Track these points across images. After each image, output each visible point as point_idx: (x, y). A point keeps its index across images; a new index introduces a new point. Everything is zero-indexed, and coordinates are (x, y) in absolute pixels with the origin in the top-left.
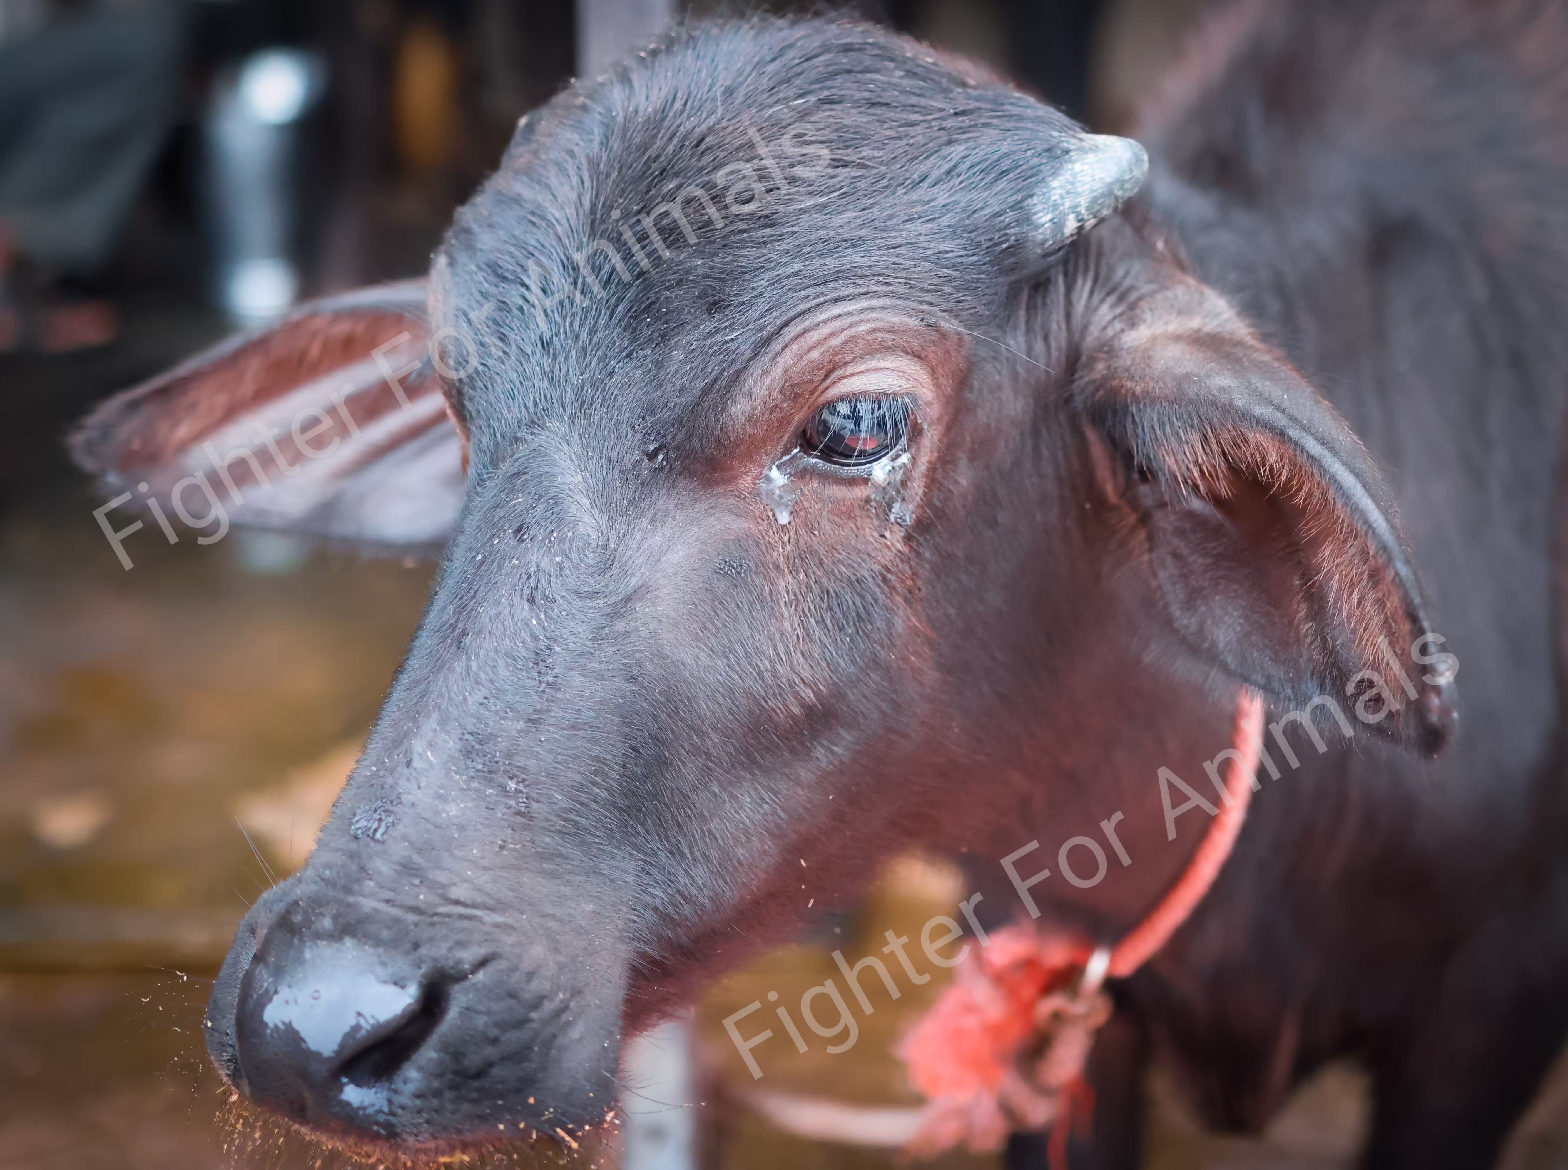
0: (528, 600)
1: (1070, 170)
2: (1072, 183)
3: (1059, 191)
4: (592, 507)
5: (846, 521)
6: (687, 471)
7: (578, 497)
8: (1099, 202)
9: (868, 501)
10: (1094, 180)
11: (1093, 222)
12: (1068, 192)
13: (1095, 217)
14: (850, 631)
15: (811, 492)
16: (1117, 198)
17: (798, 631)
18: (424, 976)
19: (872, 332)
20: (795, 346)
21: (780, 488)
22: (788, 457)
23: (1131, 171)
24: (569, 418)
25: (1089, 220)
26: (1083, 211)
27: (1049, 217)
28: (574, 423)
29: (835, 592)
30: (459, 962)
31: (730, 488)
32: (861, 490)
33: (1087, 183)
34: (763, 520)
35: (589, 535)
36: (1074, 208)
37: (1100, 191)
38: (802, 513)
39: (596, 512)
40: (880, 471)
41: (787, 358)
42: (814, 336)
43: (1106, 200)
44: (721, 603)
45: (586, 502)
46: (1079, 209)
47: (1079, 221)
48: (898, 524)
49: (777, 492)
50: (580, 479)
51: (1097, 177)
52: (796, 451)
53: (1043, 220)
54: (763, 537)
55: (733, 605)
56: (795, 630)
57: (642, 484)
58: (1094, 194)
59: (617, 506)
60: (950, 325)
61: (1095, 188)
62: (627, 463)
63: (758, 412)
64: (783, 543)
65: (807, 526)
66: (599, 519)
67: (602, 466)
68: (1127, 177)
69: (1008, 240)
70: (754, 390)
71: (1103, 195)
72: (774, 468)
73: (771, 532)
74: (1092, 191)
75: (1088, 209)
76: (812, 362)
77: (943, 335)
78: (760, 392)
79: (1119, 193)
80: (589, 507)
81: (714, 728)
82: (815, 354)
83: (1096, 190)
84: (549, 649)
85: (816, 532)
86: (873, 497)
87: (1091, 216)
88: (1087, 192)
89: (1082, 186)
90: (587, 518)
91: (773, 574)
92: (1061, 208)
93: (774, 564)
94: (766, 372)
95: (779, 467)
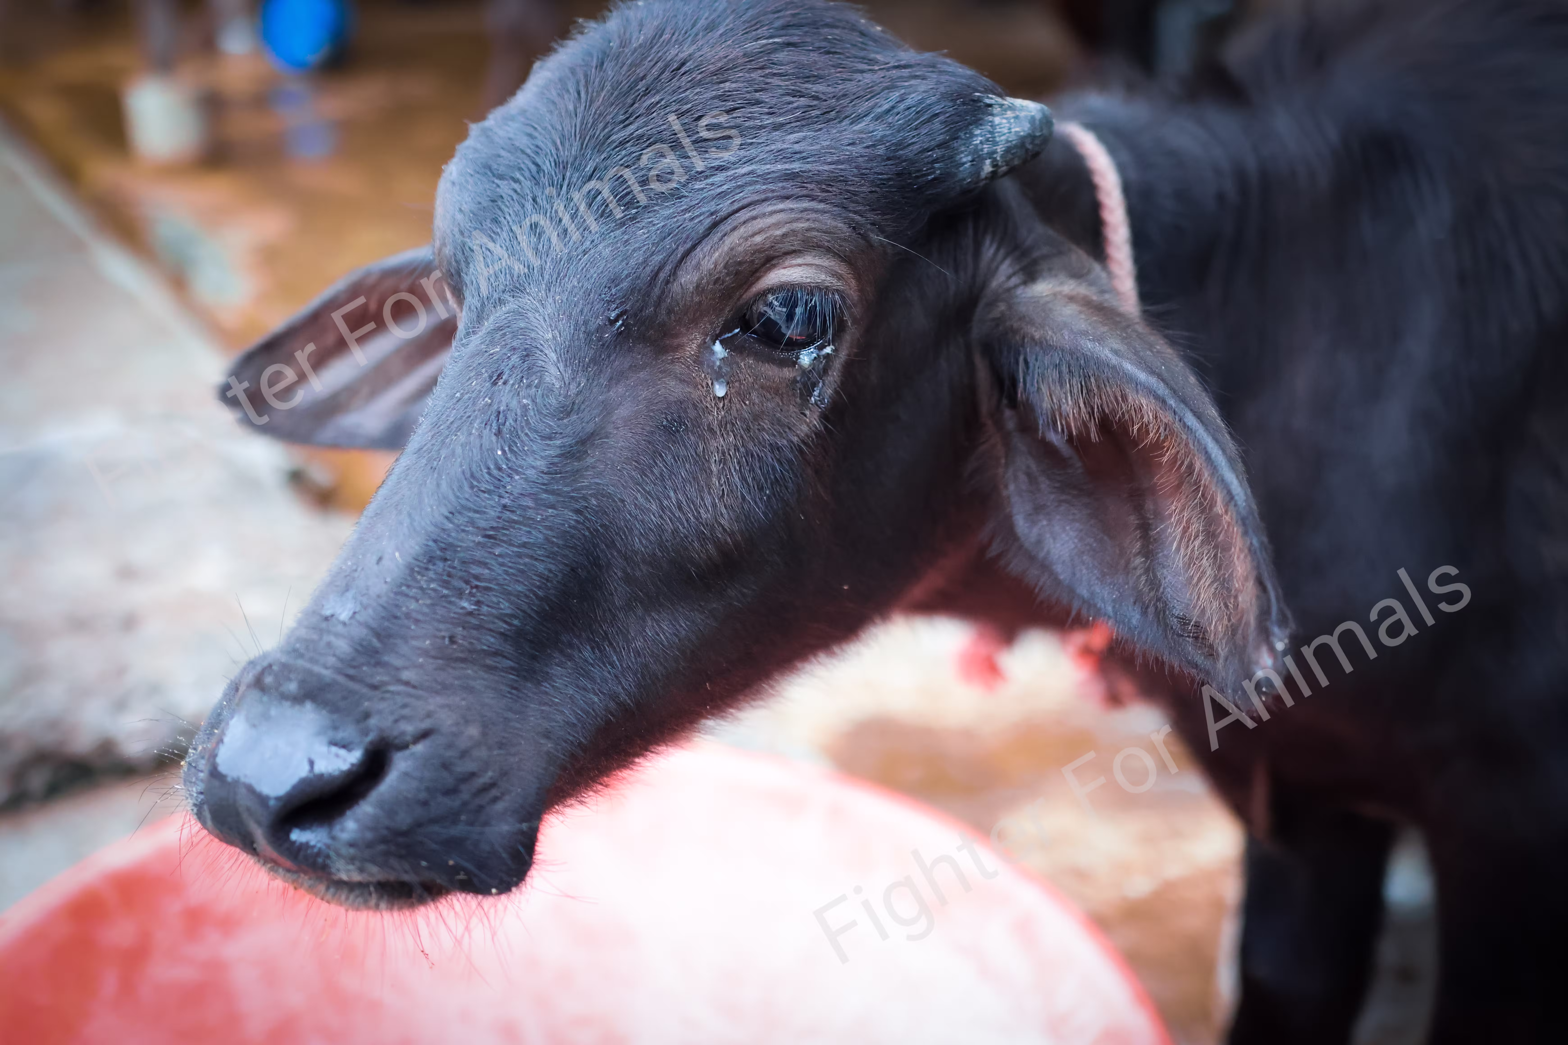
0: (495, 434)
1: (991, 122)
2: (990, 132)
3: (980, 138)
4: (558, 361)
5: (773, 395)
6: (643, 338)
7: (547, 352)
8: (1012, 152)
9: (794, 381)
10: (1010, 132)
11: (1004, 169)
12: (987, 140)
13: (1007, 165)
14: (768, 492)
15: (747, 366)
16: (1027, 150)
17: (724, 487)
18: (371, 743)
19: (809, 230)
20: (742, 230)
21: (720, 360)
22: (730, 335)
23: (1041, 130)
24: (546, 285)
25: (1003, 166)
26: (998, 158)
27: (970, 158)
28: (550, 291)
29: (758, 455)
30: (403, 733)
31: (678, 355)
32: (789, 371)
33: (1004, 134)
34: (703, 387)
35: (553, 384)
36: (991, 154)
37: (1014, 143)
38: (737, 384)
39: (561, 366)
40: (806, 358)
41: (733, 239)
42: (759, 224)
43: (1019, 151)
44: (661, 456)
45: (553, 356)
46: (995, 156)
47: (994, 166)
48: (817, 405)
49: (718, 363)
50: (550, 336)
51: (1013, 130)
52: (737, 331)
53: (964, 160)
54: (701, 402)
55: (670, 457)
56: (722, 486)
57: (603, 345)
58: (1009, 144)
59: (579, 362)
60: (876, 238)
61: (1010, 139)
62: (592, 326)
63: (704, 281)
64: (718, 408)
65: (740, 394)
66: (563, 373)
67: (570, 327)
68: (1038, 134)
69: (934, 173)
70: (702, 263)
71: (1016, 146)
72: (718, 342)
73: (709, 398)
74: (1008, 141)
75: (1002, 156)
76: (755, 245)
77: (870, 245)
78: (708, 264)
79: (1030, 147)
80: (556, 360)
81: (644, 561)
82: (758, 239)
83: (1011, 141)
84: (509, 476)
85: (747, 402)
86: (798, 379)
87: (1004, 164)
88: (1003, 142)
89: (1000, 136)
90: (553, 370)
91: (707, 435)
92: (981, 153)
93: (709, 425)
94: (714, 249)
95: (722, 342)
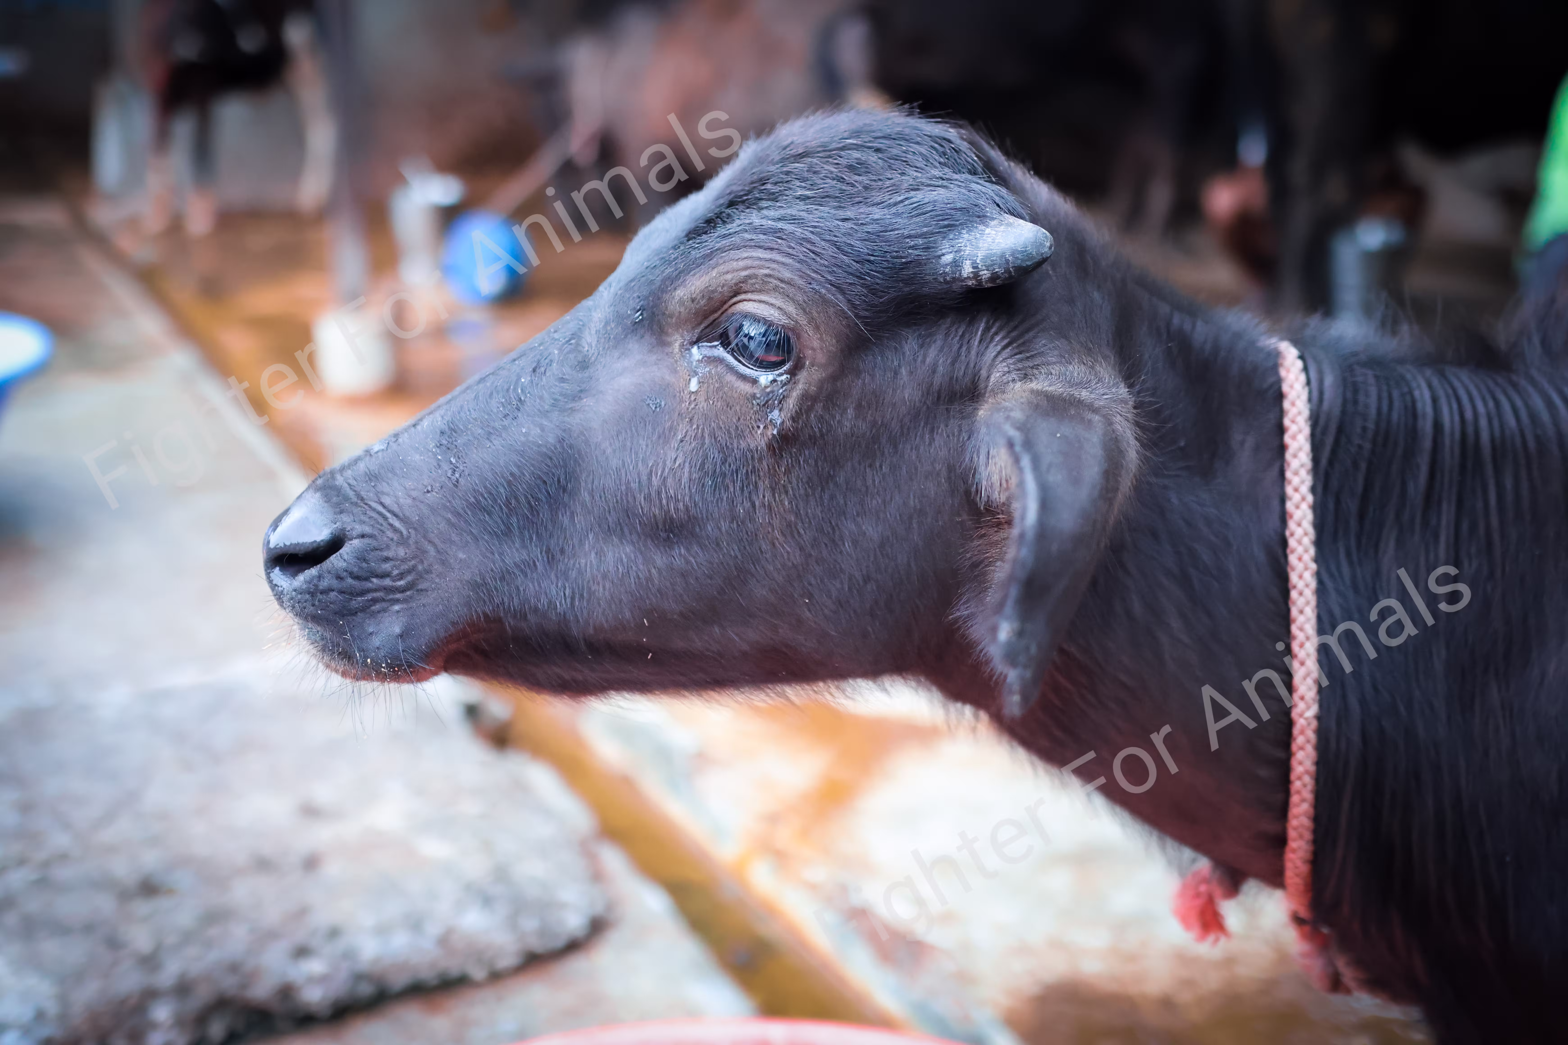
0: (533, 369)
1: (983, 231)
2: (978, 240)
3: (966, 242)
6: (651, 330)
7: (592, 325)
8: (995, 259)
9: (754, 397)
10: (996, 244)
11: (986, 273)
12: (972, 245)
13: (987, 270)
15: (716, 374)
16: (1010, 262)
20: (722, 267)
21: (696, 361)
22: (710, 344)
25: (983, 271)
26: (981, 262)
27: (952, 257)
31: (670, 350)
32: (749, 387)
33: (988, 243)
34: (683, 380)
35: (584, 347)
36: (972, 256)
37: (997, 252)
38: (706, 385)
39: (595, 336)
40: (765, 378)
41: (714, 272)
42: (733, 265)
43: (1000, 260)
45: (593, 329)
46: (975, 258)
47: (974, 268)
49: (695, 364)
51: (999, 243)
52: (717, 343)
54: (680, 392)
57: (626, 329)
58: (992, 253)
59: (607, 337)
60: (831, 296)
61: (993, 249)
64: (690, 401)
65: (707, 395)
66: (594, 341)
71: (995, 255)
72: (696, 347)
73: (686, 391)
74: (989, 249)
76: (725, 280)
77: (825, 302)
78: (692, 287)
80: (593, 332)
85: (711, 402)
86: (758, 396)
88: (985, 249)
89: (984, 243)
90: (588, 338)
91: (677, 418)
92: (964, 254)
93: (680, 412)
94: (701, 277)
95: (699, 347)
